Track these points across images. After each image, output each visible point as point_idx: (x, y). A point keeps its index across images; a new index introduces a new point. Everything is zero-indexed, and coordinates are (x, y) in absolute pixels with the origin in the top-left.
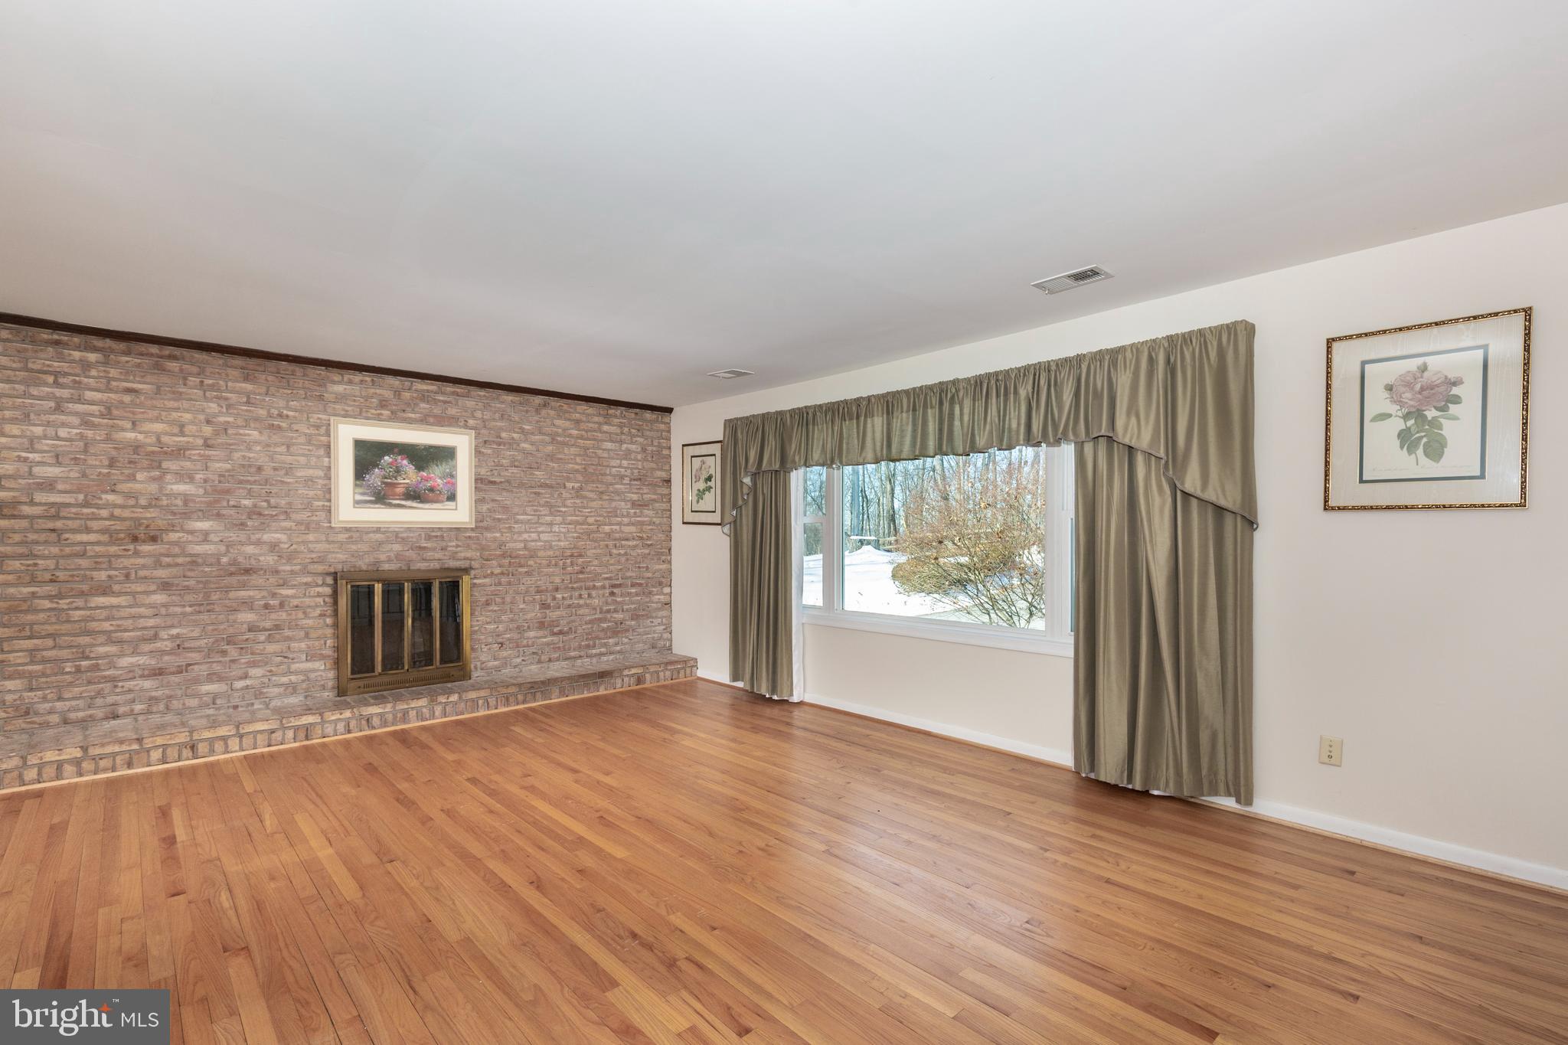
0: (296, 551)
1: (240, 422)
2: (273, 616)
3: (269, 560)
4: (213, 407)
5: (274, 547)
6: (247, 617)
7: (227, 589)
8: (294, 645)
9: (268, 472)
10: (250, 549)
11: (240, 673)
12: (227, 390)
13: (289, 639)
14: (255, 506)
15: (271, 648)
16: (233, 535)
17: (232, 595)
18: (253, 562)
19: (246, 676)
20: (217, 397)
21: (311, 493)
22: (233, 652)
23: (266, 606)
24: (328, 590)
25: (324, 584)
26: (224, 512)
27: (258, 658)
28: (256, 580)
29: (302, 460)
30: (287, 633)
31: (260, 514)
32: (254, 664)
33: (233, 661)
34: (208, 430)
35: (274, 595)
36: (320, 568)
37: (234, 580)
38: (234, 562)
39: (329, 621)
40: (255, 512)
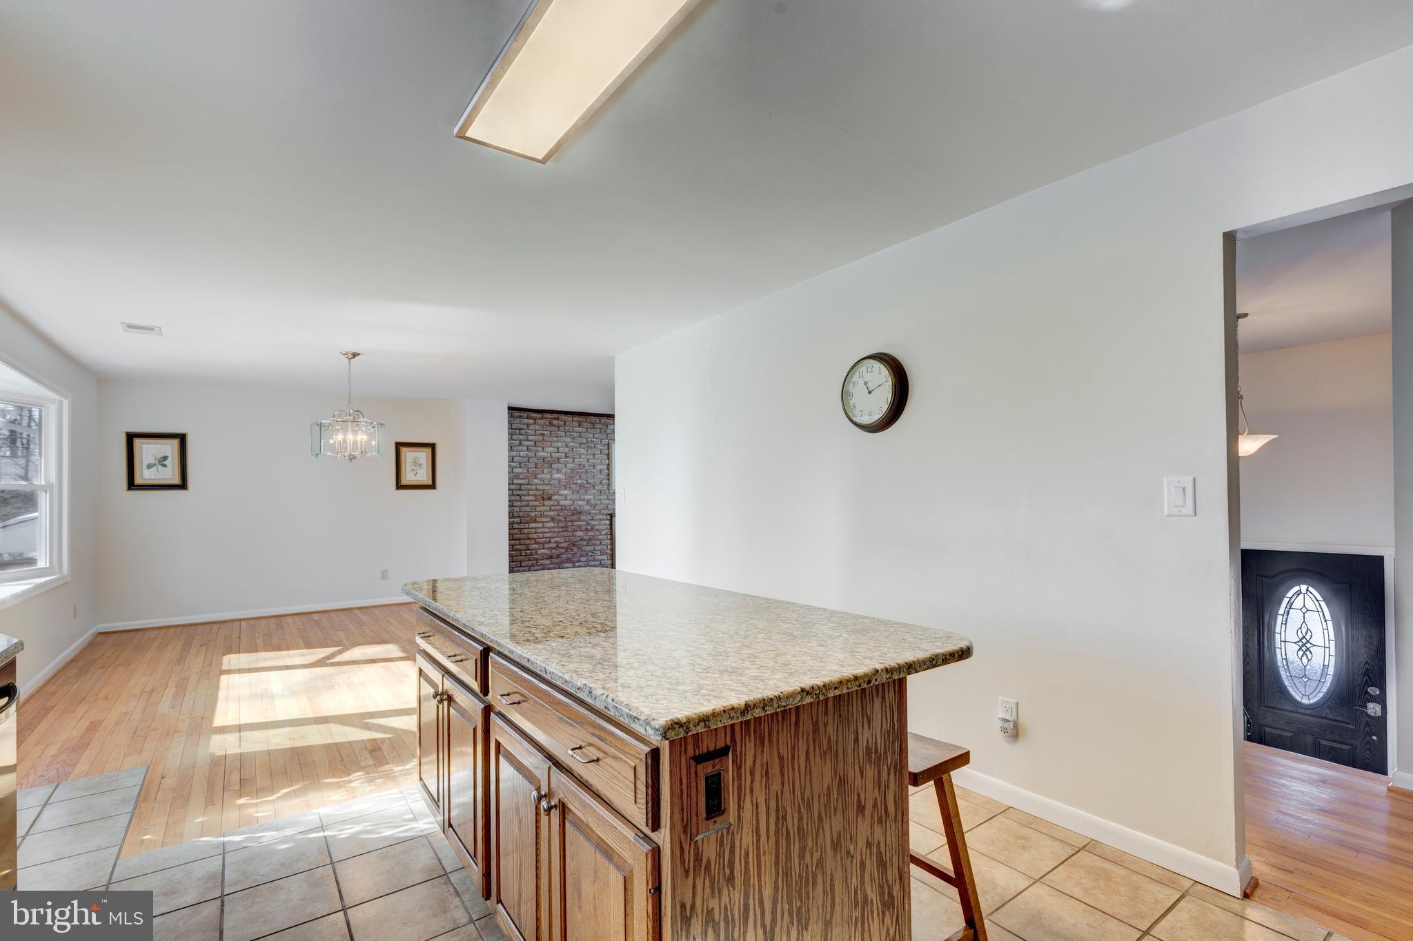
0: (597, 504)
1: (578, 445)
2: (589, 534)
3: (587, 508)
4: (568, 439)
5: (588, 502)
6: (580, 534)
7: (573, 521)
8: (596, 547)
9: (587, 467)
10: (581, 503)
11: (577, 559)
12: (573, 432)
13: (594, 545)
14: (582, 483)
15: (588, 548)
16: (575, 497)
17: (575, 523)
18: (582, 508)
19: (580, 561)
20: (570, 435)
21: (602, 477)
22: (575, 549)
23: (586, 529)
24: (608, 522)
25: (607, 519)
26: (572, 486)
27: (583, 553)
28: (583, 517)
29: (599, 461)
30: (594, 542)
31: (584, 487)
32: (582, 556)
33: (575, 554)
34: (566, 450)
35: (588, 524)
36: (606, 512)
37: (575, 517)
38: (575, 510)
39: (609, 537)
40: (581, 486)
